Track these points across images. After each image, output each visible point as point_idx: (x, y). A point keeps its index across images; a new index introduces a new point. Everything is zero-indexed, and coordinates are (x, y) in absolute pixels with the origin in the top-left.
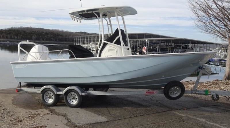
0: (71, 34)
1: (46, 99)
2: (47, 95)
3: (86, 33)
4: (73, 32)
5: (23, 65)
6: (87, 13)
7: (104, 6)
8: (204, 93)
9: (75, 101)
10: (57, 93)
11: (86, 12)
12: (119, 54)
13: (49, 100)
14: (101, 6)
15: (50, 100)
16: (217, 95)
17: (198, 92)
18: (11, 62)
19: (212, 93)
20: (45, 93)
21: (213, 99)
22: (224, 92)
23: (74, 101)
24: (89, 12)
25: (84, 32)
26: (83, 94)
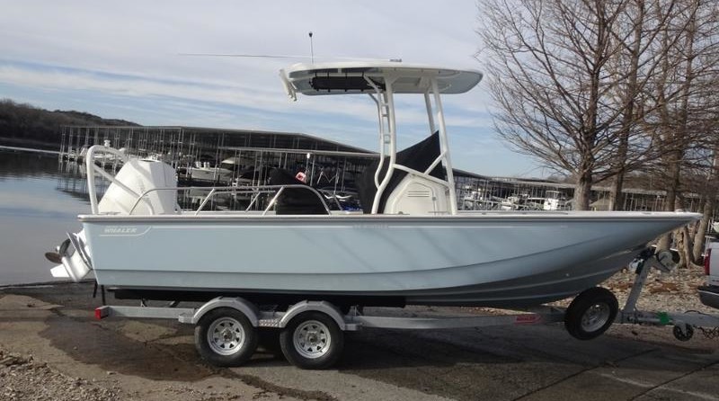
0: (38, 114)
1: (212, 342)
2: (216, 331)
3: (90, 116)
4: (45, 111)
5: (133, 229)
6: (344, 75)
7: (400, 61)
8: (658, 320)
9: (319, 348)
10: (258, 323)
11: (340, 75)
12: (441, 205)
13: (223, 346)
14: (392, 61)
15: (227, 345)
16: (688, 327)
17: (642, 316)
18: (82, 216)
19: (678, 321)
20: (213, 324)
21: (677, 337)
22: (701, 318)
23: (314, 348)
24: (350, 75)
25: (84, 114)
26: (352, 327)
